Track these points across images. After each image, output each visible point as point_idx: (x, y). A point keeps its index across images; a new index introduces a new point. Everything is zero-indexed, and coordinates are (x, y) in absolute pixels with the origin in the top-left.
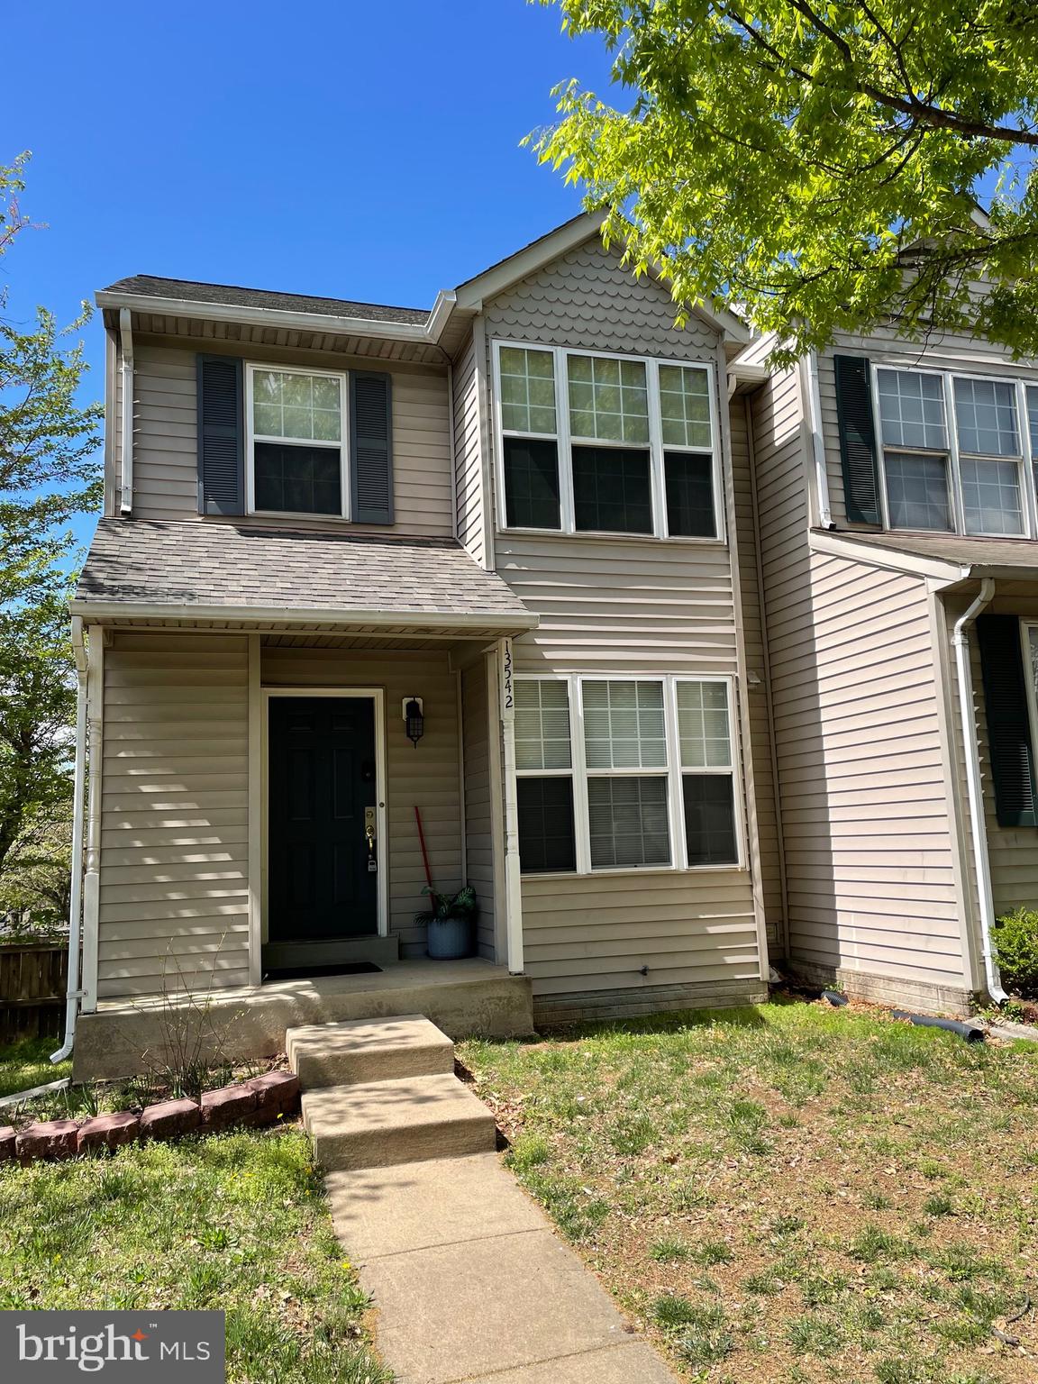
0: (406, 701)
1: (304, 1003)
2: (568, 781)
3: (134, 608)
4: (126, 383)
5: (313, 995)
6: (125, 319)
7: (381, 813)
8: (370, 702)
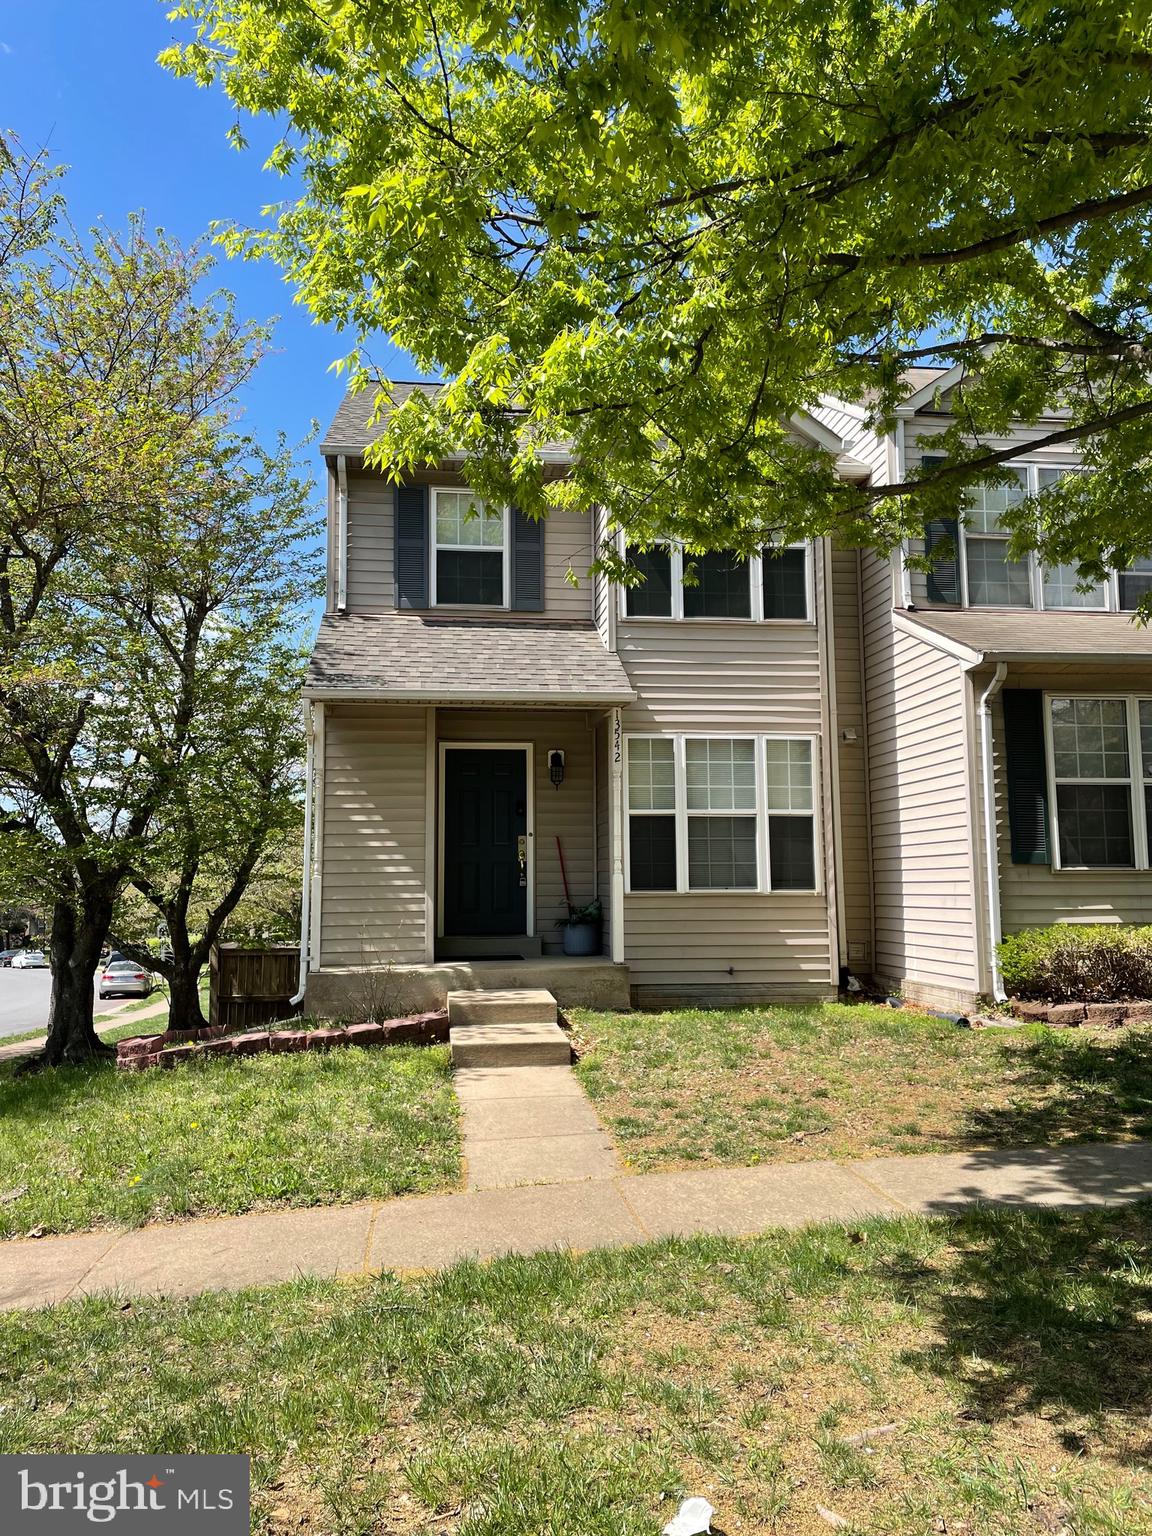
0: (551, 753)
1: (460, 974)
2: (671, 819)
3: (344, 692)
4: (342, 509)
5: (467, 970)
6: (341, 462)
7: (530, 840)
8: (523, 753)
